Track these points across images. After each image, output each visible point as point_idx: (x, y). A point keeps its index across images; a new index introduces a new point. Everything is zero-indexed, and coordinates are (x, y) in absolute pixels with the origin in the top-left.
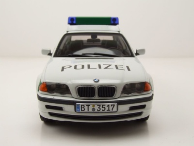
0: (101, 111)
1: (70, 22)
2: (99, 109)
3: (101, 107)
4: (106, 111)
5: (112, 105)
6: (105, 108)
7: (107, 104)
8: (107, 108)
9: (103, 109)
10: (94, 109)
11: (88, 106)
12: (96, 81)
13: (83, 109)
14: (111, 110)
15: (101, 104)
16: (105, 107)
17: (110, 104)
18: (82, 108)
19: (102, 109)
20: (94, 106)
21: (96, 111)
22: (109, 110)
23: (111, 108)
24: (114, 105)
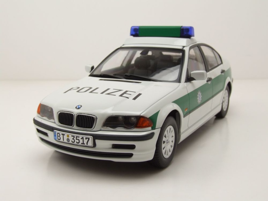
0: (75, 143)
1: (134, 33)
2: (73, 141)
3: (75, 139)
4: (80, 144)
5: (86, 138)
6: (78, 140)
7: (81, 136)
8: (81, 141)
9: (78, 141)
10: (68, 140)
11: (63, 135)
12: (77, 107)
13: (59, 138)
14: (86, 144)
15: (75, 135)
16: (80, 138)
17: (85, 137)
18: (58, 136)
19: (76, 141)
20: (68, 136)
21: (70, 142)
22: (83, 143)
23: (85, 141)
24: (89, 139)
